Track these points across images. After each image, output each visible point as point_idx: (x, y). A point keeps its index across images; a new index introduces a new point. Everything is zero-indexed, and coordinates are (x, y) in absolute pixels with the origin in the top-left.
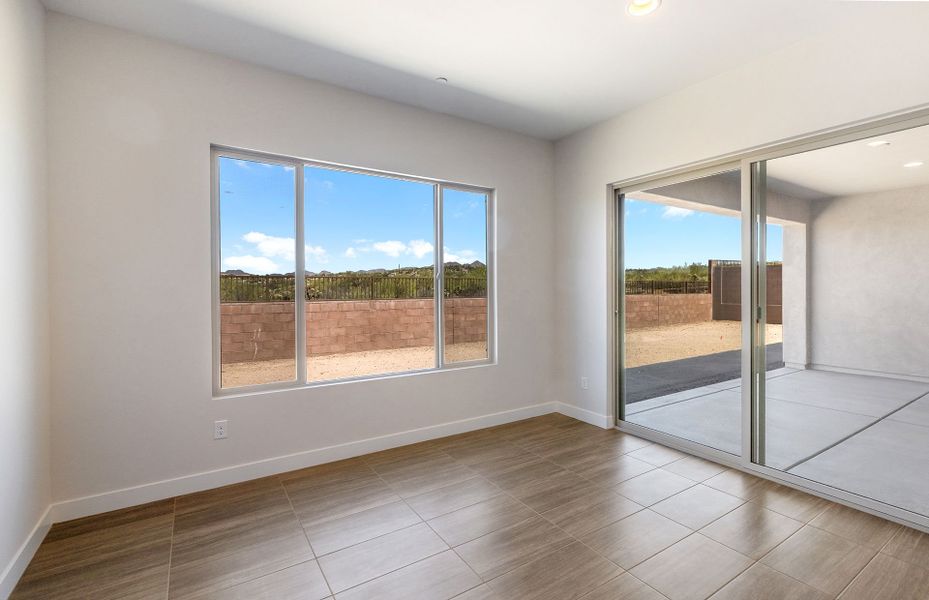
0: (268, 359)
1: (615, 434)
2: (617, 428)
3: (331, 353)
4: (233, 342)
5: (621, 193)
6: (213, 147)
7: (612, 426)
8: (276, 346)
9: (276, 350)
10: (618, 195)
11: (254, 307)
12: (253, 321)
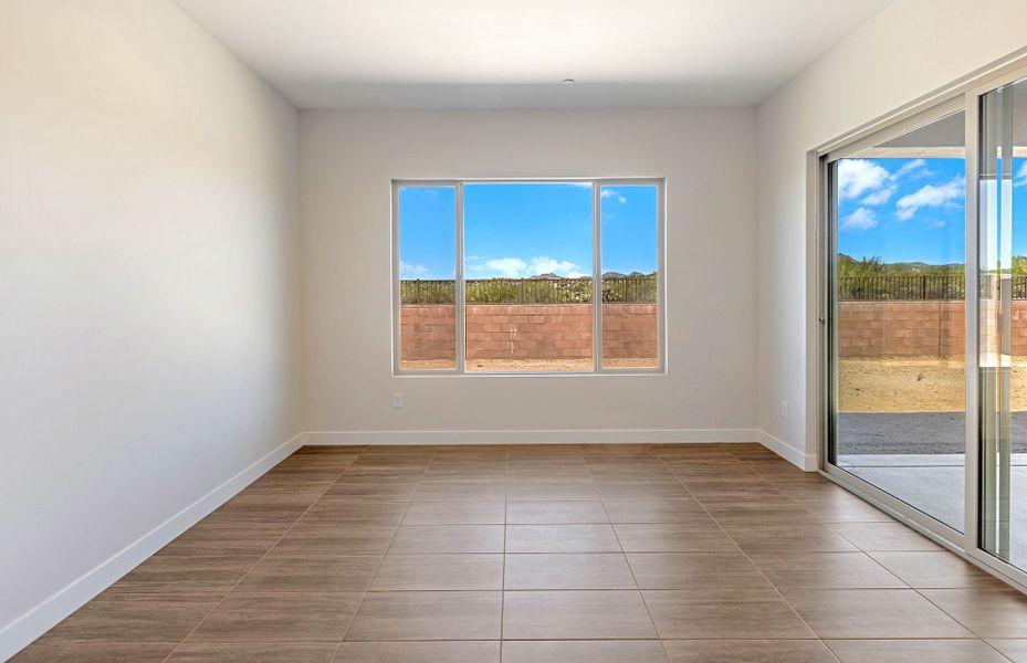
0: (522, 358)
1: (820, 480)
2: (822, 473)
3: (580, 357)
4: (494, 340)
5: (831, 160)
6: (393, 181)
7: (814, 467)
8: (530, 347)
9: (529, 350)
10: (827, 166)
11: (511, 308)
12: (510, 322)
